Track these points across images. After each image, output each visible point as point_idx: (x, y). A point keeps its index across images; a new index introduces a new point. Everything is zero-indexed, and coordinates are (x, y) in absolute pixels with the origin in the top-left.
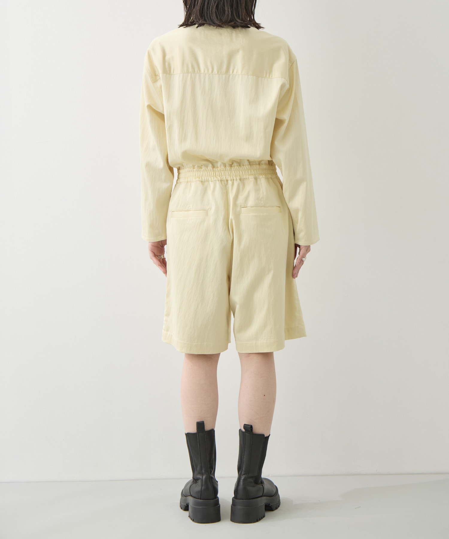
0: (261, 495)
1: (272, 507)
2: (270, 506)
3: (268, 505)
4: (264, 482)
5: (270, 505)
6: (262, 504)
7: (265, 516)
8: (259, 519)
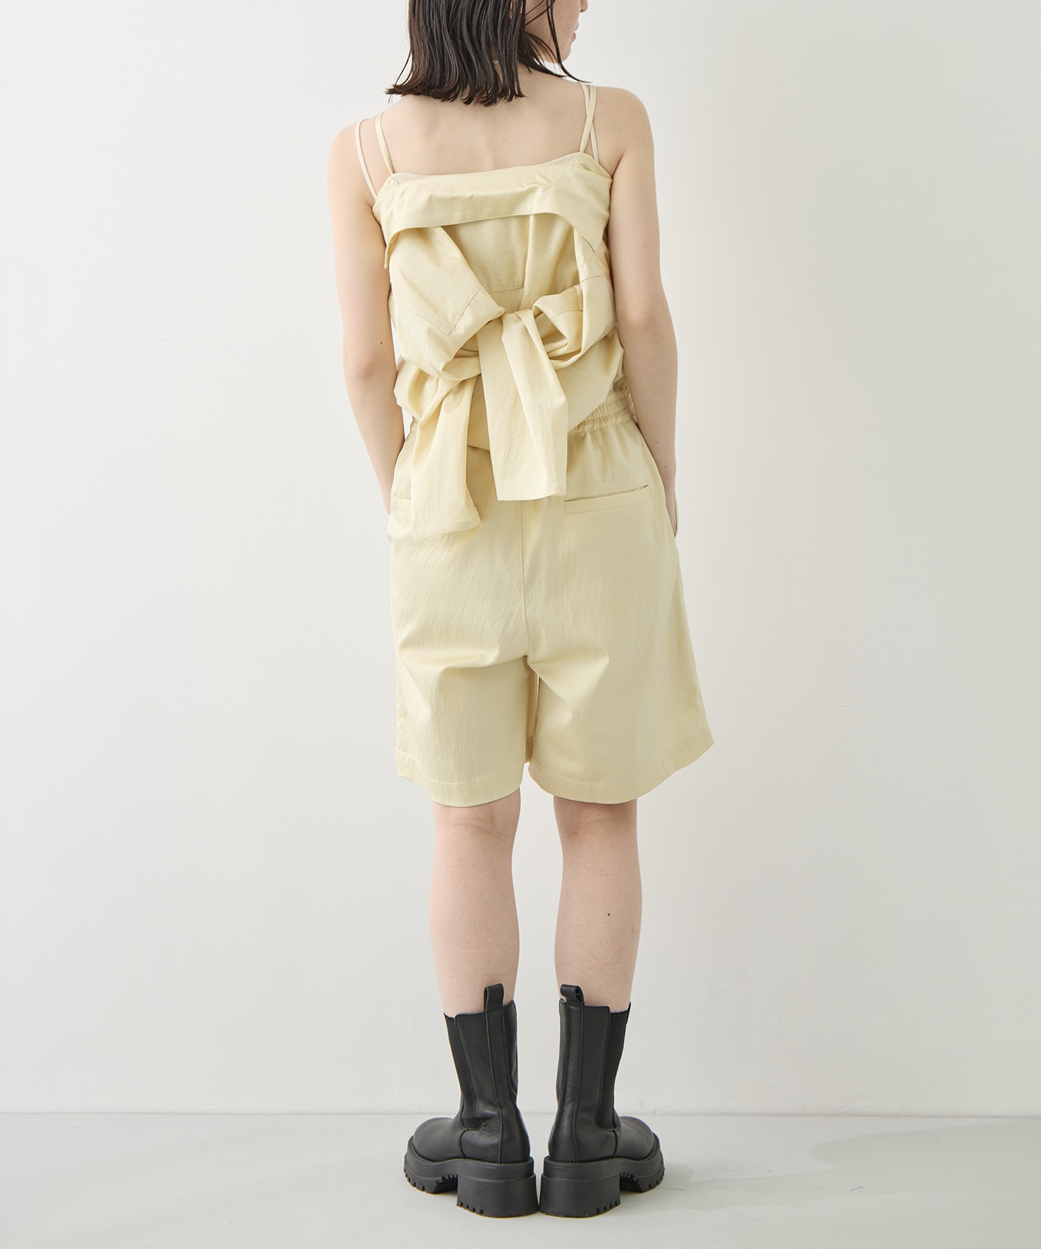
0: (611, 1153)
1: (639, 1183)
2: (633, 1182)
3: (629, 1177)
4: (619, 1125)
5: (635, 1179)
6: (613, 1176)
7: (619, 1203)
8: (603, 1209)
